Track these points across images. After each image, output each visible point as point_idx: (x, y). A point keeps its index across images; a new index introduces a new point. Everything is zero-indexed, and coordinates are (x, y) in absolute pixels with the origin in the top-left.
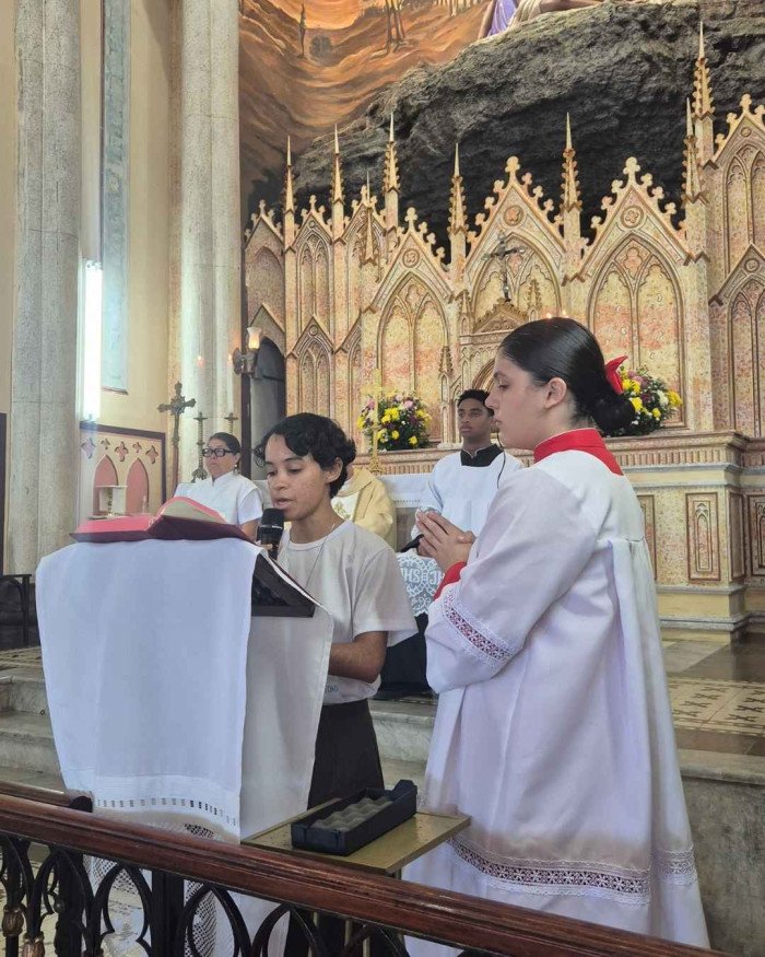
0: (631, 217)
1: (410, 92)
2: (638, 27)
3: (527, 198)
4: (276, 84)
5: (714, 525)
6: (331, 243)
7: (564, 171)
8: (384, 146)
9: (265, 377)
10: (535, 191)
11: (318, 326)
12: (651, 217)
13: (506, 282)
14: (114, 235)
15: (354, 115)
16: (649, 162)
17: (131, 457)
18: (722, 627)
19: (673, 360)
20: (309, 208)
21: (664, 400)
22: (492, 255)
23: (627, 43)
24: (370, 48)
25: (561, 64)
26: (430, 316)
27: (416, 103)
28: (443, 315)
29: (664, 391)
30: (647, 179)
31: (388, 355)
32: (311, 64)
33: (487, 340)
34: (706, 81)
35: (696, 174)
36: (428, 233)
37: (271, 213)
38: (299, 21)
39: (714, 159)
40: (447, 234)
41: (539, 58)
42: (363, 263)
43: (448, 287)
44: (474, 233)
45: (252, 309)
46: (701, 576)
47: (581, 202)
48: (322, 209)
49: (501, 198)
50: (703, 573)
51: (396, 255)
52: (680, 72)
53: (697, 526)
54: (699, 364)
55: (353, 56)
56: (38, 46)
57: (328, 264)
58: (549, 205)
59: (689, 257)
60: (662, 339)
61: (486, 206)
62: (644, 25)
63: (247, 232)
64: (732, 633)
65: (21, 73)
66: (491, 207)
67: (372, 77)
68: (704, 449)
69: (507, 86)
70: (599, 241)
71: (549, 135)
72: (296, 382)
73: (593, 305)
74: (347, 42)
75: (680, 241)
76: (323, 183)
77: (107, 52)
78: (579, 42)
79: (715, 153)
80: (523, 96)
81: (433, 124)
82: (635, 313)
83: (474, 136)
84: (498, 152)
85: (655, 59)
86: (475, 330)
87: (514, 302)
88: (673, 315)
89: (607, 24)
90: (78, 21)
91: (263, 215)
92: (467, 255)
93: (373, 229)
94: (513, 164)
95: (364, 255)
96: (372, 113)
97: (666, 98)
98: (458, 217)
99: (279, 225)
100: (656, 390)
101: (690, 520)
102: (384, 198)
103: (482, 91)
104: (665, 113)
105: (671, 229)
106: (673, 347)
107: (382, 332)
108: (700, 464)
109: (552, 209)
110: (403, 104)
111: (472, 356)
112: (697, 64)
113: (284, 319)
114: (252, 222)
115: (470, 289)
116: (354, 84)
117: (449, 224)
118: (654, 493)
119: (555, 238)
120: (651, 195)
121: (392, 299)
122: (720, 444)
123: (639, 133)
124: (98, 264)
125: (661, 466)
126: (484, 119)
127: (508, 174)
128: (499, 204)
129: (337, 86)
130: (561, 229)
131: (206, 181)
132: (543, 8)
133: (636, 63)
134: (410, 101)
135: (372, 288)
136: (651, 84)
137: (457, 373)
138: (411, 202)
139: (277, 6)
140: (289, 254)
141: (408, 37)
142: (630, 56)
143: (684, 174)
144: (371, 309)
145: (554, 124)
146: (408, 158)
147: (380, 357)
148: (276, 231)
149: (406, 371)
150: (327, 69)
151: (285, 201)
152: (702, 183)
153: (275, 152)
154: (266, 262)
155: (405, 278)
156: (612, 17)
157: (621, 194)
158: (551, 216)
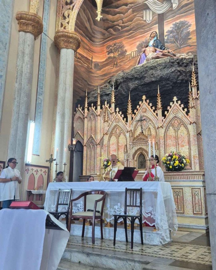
0: (175, 112)
1: (118, 78)
2: (177, 64)
3: (148, 106)
4: (84, 75)
5: (200, 198)
6: (97, 116)
7: (157, 99)
8: (111, 91)
9: (78, 151)
10: (150, 104)
11: (92, 138)
12: (181, 112)
13: (142, 128)
14: (38, 114)
16: (180, 97)
17: (39, 173)
18: (203, 228)
19: (188, 150)
20: (91, 107)
21: (185, 161)
22: (138, 121)
23: (174, 67)
24: (109, 66)
25: (157, 72)
26: (122, 136)
27: (120, 81)
28: (125, 135)
29: (185, 159)
30: (179, 102)
31: (110, 146)
32: (94, 70)
33: (137, 143)
34: (195, 77)
35: (192, 101)
36: (122, 114)
37: (81, 108)
38: (91, 60)
39: (197, 97)
40: (127, 115)
41: (151, 71)
42: (104, 122)
43: (127, 129)
44: (134, 115)
45: (75, 133)
46: (197, 213)
47: (162, 108)
48: (95, 107)
49: (141, 106)
50: (198, 212)
51: (113, 120)
52: (188, 75)
53: (195, 198)
54: (195, 152)
55: (105, 68)
56: (22, 67)
57: (96, 121)
58: (154, 108)
59: (191, 123)
60: (185, 144)
61: (137, 108)
62: (178, 63)
63: (75, 113)
64: (206, 230)
65: (17, 74)
66: (138, 108)
68: (196, 176)
69: (143, 78)
70: (167, 118)
71: (154, 90)
72: (86, 153)
73: (166, 134)
74: (103, 65)
75: (188, 118)
76: (95, 100)
77: (40, 68)
78: (161, 67)
79: (198, 95)
80: (147, 80)
81: (124, 86)
82: (177, 137)
83: (135, 89)
84: (140, 94)
85: (181, 72)
86: (133, 141)
87: (144, 133)
88: (187, 138)
89: (168, 63)
90: (33, 61)
91: (79, 108)
92: (132, 120)
93: (107, 113)
94: (144, 97)
95: (105, 119)
96: (109, 83)
97: (184, 81)
98: (130, 110)
99: (83, 111)
100: (182, 158)
101: (193, 196)
102: (111, 105)
103: (136, 79)
104: (184, 85)
105: (186, 115)
106: (187, 147)
107: (109, 140)
108: (195, 180)
109: (154, 109)
110: (116, 81)
111: (133, 147)
112: (192, 73)
113: (83, 136)
114: (76, 110)
115: (133, 129)
116: (105, 75)
117: (127, 112)
118: (183, 188)
119: (155, 116)
120: (180, 106)
121: (112, 131)
122: (200, 175)
123: (178, 90)
124: (34, 122)
125: (185, 180)
126: (137, 86)
127: (143, 100)
128: (140, 107)
129: (100, 76)
130: (157, 114)
132: (153, 58)
133: (176, 73)
134: (118, 81)
135: (107, 128)
136: (180, 78)
137: (129, 152)
138: (118, 106)
139: (85, 56)
140: (86, 118)
141: (119, 64)
142: (174, 71)
143: (189, 101)
144: (106, 134)
145: (155, 87)
146: (117, 95)
148: (82, 113)
149: (115, 151)
150: (98, 71)
151: (85, 105)
152: (194, 103)
153: (83, 92)
154: (79, 120)
155: (115, 126)
156: (170, 61)
157: (173, 106)
158: (154, 111)
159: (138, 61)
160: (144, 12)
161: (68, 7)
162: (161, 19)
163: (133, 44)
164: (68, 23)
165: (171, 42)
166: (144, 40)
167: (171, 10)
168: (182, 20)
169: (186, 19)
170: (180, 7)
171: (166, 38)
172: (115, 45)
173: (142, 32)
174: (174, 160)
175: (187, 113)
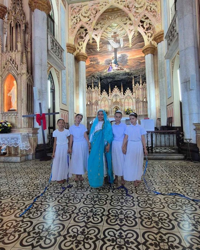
0: (128, 93)
3: (117, 90)
6: (92, 92)
7: (121, 88)
11: (90, 101)
12: (130, 93)
15: (89, 76)
19: (132, 107)
20: (89, 87)
22: (114, 96)
24: (91, 68)
25: (120, 77)
26: (106, 101)
27: (103, 78)
28: (108, 101)
30: (130, 90)
33: (115, 104)
36: (106, 92)
40: (109, 93)
41: (118, 76)
42: (98, 95)
43: (109, 98)
44: (112, 93)
47: (123, 91)
48: (91, 88)
52: (131, 79)
54: (135, 108)
55: (89, 69)
57: (92, 94)
58: (120, 91)
59: (134, 98)
60: (131, 105)
62: (128, 74)
66: (114, 91)
67: (91, 71)
69: (114, 78)
70: (125, 95)
73: (124, 101)
74: (88, 67)
75: (133, 96)
78: (122, 75)
80: (116, 79)
81: (105, 80)
82: (129, 103)
83: (110, 82)
84: (113, 85)
85: (129, 78)
86: (113, 103)
87: (117, 101)
88: (132, 103)
89: (124, 73)
92: (111, 95)
94: (116, 87)
96: (93, 76)
97: (130, 82)
98: (110, 91)
102: (99, 87)
103: (111, 78)
107: (101, 102)
110: (101, 77)
111: (113, 106)
112: (133, 79)
115: (111, 99)
116: (89, 72)
121: (102, 99)
129: (87, 72)
130: (121, 94)
131: (83, 85)
132: (116, 70)
133: (127, 78)
136: (129, 80)
137: (111, 108)
140: (87, 93)
141: (96, 68)
144: (100, 100)
145: (120, 83)
146: (101, 84)
147: (101, 106)
149: (104, 107)
155: (104, 97)
157: (127, 91)
158: (120, 92)
159: (108, 68)
160: (108, 45)
161: (81, 40)
162: (116, 50)
163: (102, 59)
164: (82, 48)
165: (120, 62)
166: (108, 59)
167: (120, 47)
168: (125, 53)
169: (126, 53)
170: (124, 47)
171: (118, 60)
172: (94, 58)
173: (107, 54)
174: (130, 111)
175: (132, 94)
